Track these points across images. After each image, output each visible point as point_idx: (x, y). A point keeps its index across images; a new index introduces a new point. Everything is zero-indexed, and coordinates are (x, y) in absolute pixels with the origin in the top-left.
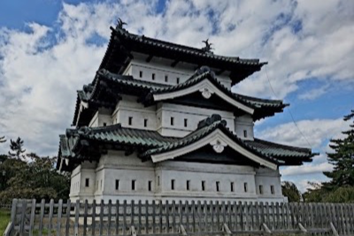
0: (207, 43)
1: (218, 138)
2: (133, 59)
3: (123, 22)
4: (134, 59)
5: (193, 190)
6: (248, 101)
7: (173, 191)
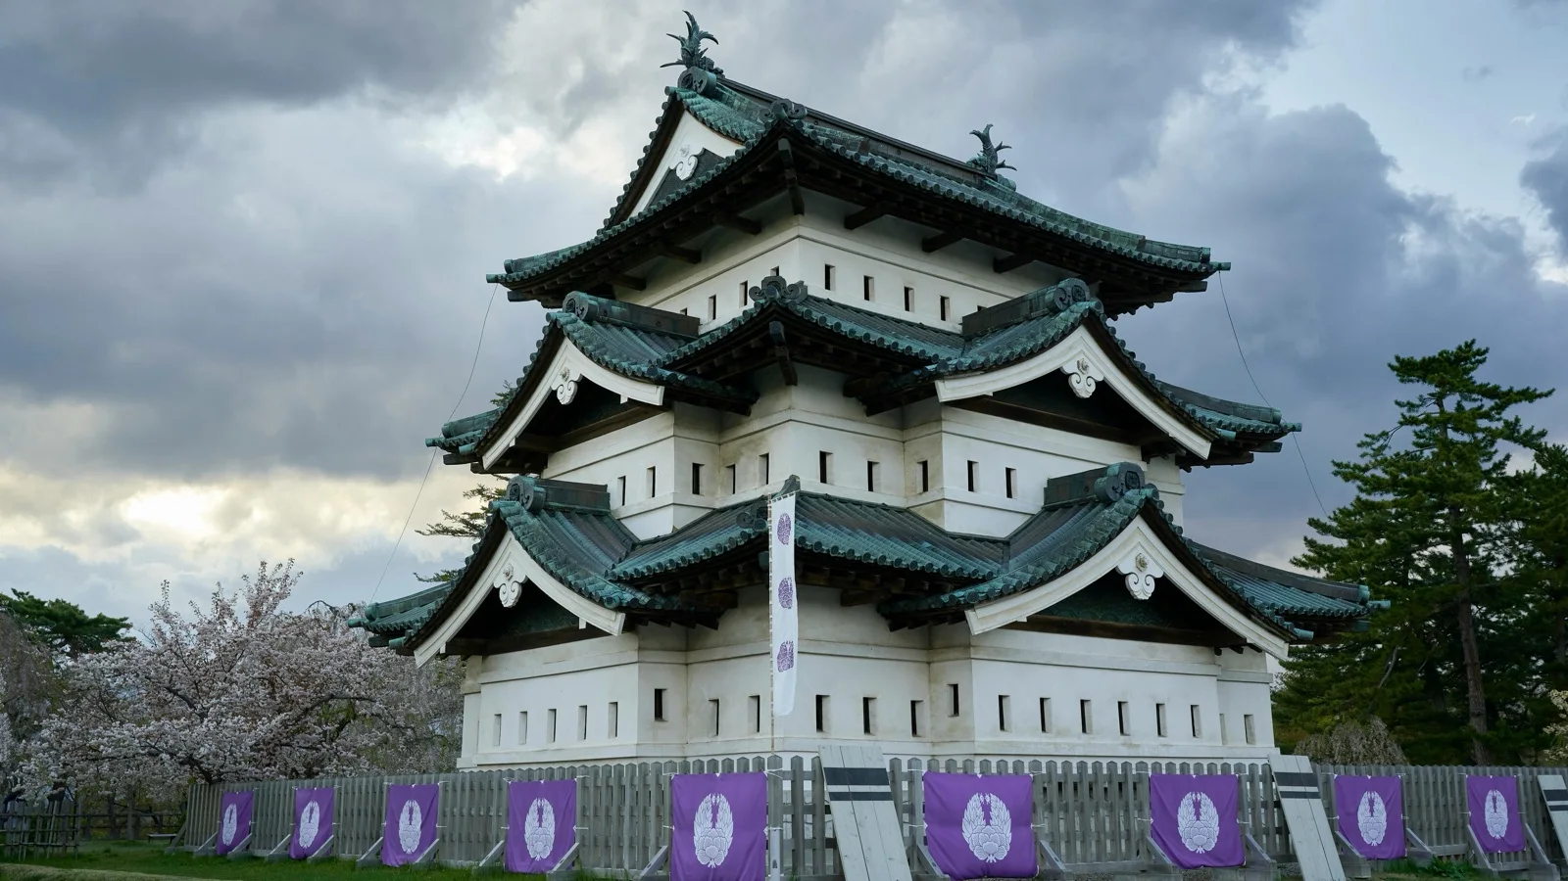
0: (984, 138)
1: (1140, 550)
2: (802, 214)
3: (702, 29)
4: (805, 214)
5: (1059, 734)
6: (1200, 413)
7: (1003, 737)
